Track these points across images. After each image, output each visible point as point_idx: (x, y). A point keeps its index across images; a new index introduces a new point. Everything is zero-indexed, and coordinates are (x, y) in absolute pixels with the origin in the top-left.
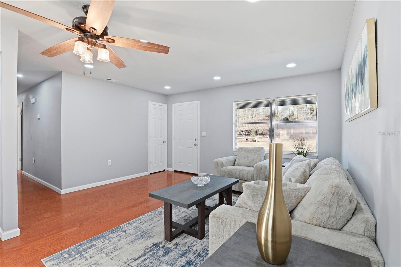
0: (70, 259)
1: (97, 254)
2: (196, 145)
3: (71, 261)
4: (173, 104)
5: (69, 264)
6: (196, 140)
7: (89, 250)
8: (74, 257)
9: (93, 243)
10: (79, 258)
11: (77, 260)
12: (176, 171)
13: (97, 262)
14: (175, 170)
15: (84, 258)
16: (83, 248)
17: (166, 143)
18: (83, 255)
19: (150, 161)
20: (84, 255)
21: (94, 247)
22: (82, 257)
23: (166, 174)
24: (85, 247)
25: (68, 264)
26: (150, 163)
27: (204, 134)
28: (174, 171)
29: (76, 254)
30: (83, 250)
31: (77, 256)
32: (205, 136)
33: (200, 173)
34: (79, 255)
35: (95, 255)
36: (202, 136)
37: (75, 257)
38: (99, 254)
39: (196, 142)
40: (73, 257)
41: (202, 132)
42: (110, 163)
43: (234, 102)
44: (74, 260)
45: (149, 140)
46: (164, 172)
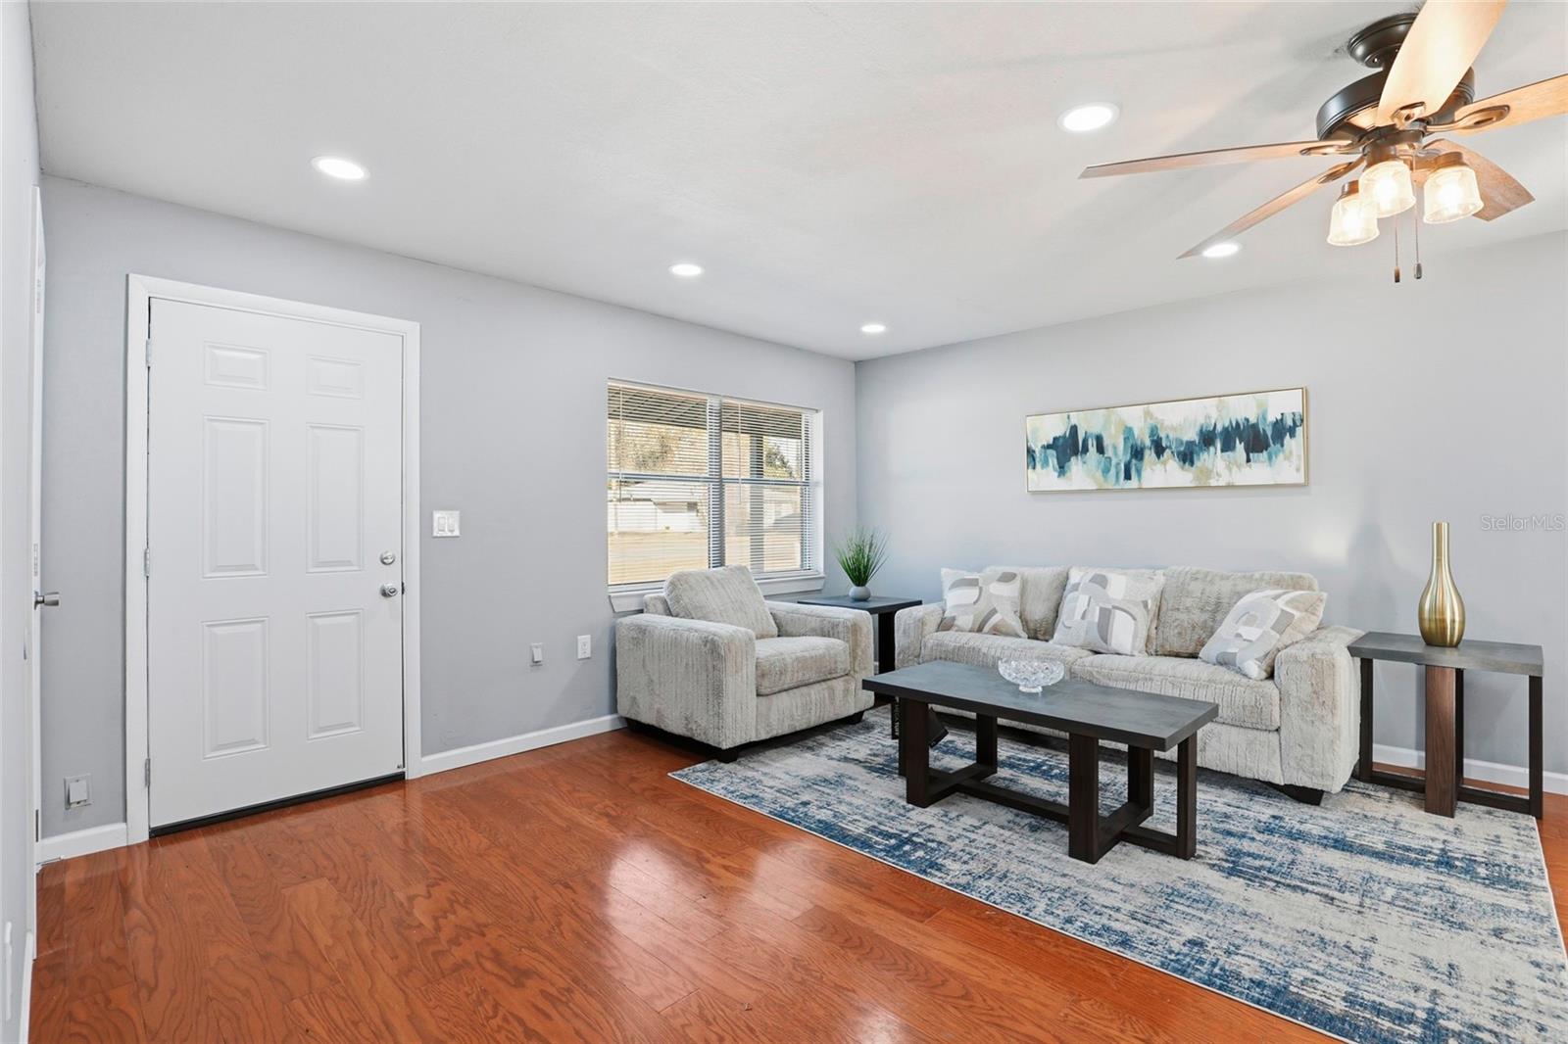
0: (1485, 1039)
1: (1386, 977)
3: (1491, 1031)
5: (1505, 1031)
7: (1391, 1006)
8: (1466, 1030)
9: (1347, 1009)
10: (1452, 1015)
11: (1467, 1017)
13: (1420, 965)
14: (157, 823)
15: (1438, 1001)
16: (1400, 1028)
18: (1430, 1011)
20: (1429, 1009)
21: (1363, 998)
22: (1439, 1009)
24: (1390, 1025)
25: (1511, 1034)
27: (446, 523)
29: (1450, 1035)
30: (1410, 1022)
31: (1453, 1025)
32: (457, 533)
34: (1441, 1021)
35: (1397, 982)
37: (1461, 1028)
38: (1382, 974)
40: (1469, 1035)
44: (1477, 1028)
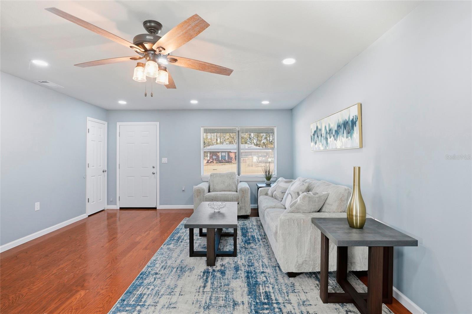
2: (154, 174)
4: (117, 123)
6: (154, 167)
12: (121, 209)
14: (121, 207)
17: (106, 173)
19: (88, 199)
23: (106, 215)
26: (88, 202)
27: (165, 160)
28: (119, 208)
29: (133, 308)
32: (167, 162)
33: (160, 206)
35: (157, 300)
36: (163, 162)
38: (160, 297)
39: (154, 170)
41: (163, 159)
42: (37, 206)
43: (202, 127)
45: (87, 169)
46: (103, 212)
